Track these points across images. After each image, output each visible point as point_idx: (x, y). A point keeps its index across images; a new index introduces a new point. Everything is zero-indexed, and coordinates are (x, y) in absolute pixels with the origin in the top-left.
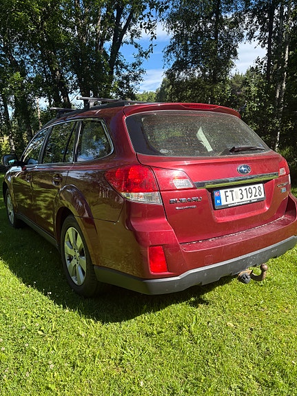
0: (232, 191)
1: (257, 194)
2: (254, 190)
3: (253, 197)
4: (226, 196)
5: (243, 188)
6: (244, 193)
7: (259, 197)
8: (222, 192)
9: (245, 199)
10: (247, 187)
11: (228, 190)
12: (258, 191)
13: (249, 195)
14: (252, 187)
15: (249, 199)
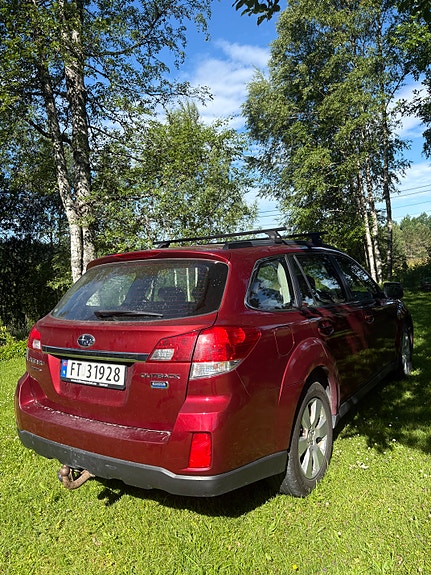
0: (79, 364)
1: (111, 377)
2: (107, 372)
3: (104, 380)
4: (73, 369)
5: (93, 365)
6: (93, 371)
7: (113, 382)
8: (70, 362)
9: (92, 379)
10: (100, 365)
11: (76, 362)
12: (113, 374)
13: (99, 376)
14: (106, 366)
15: (98, 380)
